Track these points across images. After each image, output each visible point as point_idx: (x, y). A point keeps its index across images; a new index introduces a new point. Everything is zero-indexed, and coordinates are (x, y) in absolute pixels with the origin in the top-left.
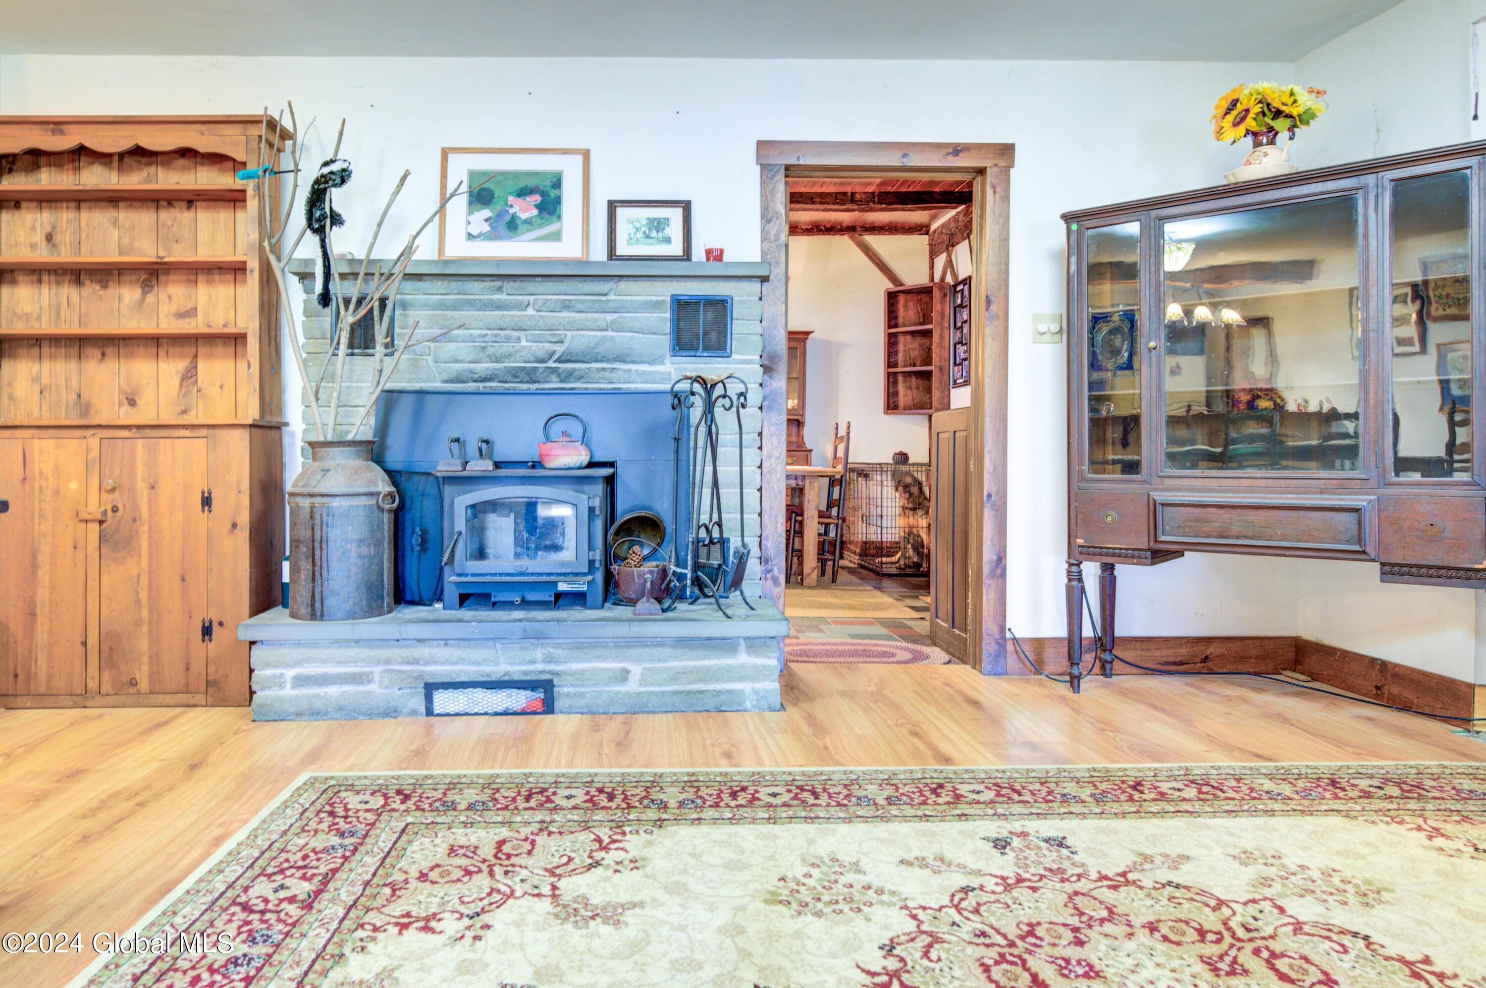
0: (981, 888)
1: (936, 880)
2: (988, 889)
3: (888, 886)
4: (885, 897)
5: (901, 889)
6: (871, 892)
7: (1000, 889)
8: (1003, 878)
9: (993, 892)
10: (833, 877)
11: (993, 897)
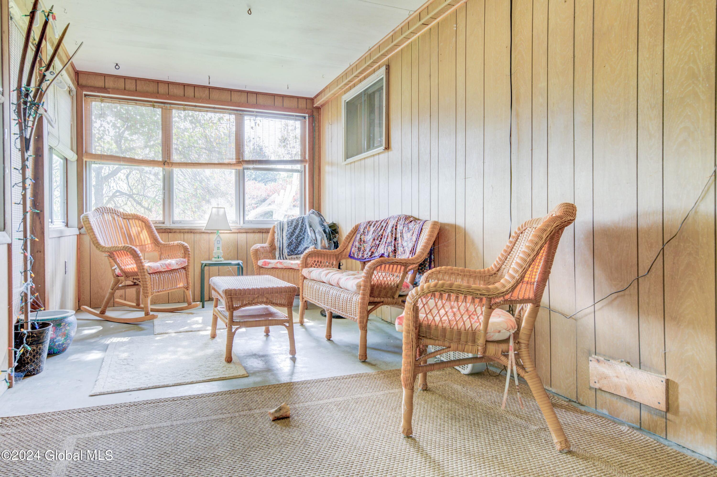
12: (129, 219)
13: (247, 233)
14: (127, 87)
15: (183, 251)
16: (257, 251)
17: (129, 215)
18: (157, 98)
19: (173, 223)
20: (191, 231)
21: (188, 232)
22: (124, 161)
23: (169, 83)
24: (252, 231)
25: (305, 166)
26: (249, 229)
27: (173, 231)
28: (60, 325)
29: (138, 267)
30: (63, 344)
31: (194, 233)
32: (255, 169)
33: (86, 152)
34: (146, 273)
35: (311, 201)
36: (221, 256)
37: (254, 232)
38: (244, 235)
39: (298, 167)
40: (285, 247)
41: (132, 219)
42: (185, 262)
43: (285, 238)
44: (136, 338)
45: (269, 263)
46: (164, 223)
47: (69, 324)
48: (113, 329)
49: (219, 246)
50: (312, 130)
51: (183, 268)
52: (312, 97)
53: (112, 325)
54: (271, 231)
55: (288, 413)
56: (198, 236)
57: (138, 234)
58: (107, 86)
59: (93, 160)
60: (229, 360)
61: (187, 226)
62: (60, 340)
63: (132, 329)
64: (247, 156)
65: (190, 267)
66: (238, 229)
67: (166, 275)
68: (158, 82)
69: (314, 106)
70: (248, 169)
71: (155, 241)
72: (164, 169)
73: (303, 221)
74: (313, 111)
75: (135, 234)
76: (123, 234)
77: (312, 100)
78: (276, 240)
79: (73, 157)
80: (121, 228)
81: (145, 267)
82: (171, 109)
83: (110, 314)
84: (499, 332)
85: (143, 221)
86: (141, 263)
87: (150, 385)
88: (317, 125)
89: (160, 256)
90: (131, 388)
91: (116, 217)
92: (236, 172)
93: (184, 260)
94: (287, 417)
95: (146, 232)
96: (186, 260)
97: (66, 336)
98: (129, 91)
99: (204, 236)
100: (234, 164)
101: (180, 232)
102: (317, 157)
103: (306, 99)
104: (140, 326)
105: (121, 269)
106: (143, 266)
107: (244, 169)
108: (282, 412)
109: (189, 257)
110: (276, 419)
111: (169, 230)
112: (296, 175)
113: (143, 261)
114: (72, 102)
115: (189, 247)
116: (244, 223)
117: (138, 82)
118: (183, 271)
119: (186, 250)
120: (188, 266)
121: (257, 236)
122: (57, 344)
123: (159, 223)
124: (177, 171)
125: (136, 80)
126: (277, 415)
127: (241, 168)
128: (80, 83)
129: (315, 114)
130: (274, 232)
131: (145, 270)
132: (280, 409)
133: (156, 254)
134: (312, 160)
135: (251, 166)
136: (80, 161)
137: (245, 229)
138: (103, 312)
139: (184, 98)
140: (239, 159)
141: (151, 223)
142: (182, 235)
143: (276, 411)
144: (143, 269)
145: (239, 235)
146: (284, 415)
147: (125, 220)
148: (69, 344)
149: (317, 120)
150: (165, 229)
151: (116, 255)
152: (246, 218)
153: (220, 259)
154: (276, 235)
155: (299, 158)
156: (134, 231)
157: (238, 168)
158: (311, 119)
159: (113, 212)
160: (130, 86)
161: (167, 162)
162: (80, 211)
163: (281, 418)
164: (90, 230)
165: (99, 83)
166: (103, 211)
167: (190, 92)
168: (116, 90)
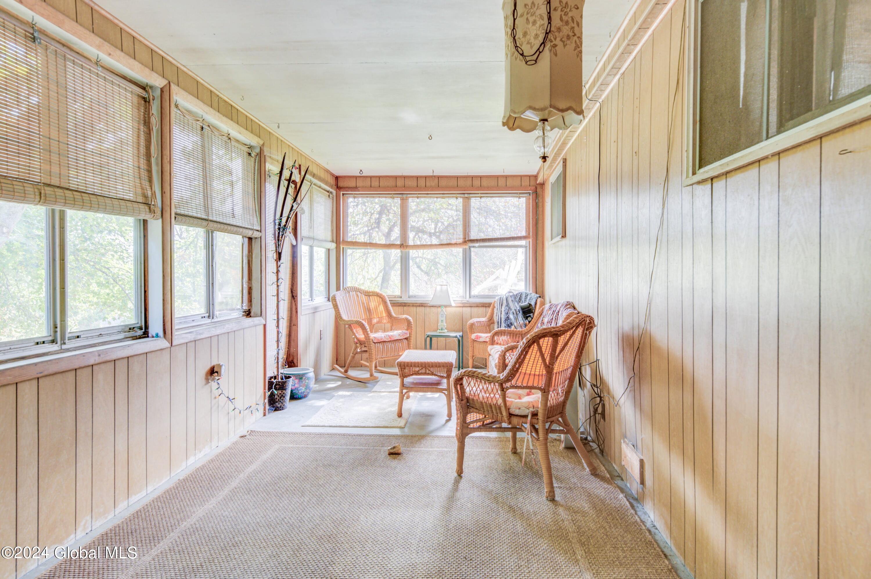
12: (369, 296)
13: (471, 307)
14: (373, 185)
15: (406, 325)
16: (472, 325)
17: (370, 293)
18: (395, 191)
19: (409, 297)
20: (422, 305)
21: (419, 306)
22: (370, 246)
23: (405, 177)
24: (476, 305)
25: (530, 242)
26: (474, 303)
27: (408, 304)
28: (301, 378)
29: (365, 337)
30: (304, 392)
31: (424, 307)
32: (480, 247)
33: (343, 240)
34: (372, 343)
35: (534, 276)
36: (444, 328)
37: (477, 306)
38: (469, 309)
39: (523, 242)
40: (502, 322)
41: (372, 295)
42: (406, 334)
43: (503, 313)
44: (356, 393)
45: (480, 337)
46: (401, 297)
47: (308, 378)
48: (348, 385)
49: (442, 319)
50: (535, 206)
51: (406, 338)
52: (535, 173)
53: (349, 382)
54: (492, 306)
55: (399, 451)
56: (428, 309)
57: (376, 308)
58: (358, 185)
59: (348, 247)
60: (400, 415)
61: (419, 300)
62: (302, 389)
63: (360, 387)
64: (473, 235)
65: (412, 338)
66: (463, 303)
67: (389, 345)
68: (396, 177)
69: (538, 182)
70: (473, 247)
71: (389, 315)
72: (401, 252)
73: (521, 297)
74: (536, 188)
75: (373, 306)
76: (364, 307)
77: (536, 177)
78: (495, 314)
79: (333, 246)
80: (363, 304)
81: (371, 338)
82: (407, 199)
83: (352, 373)
84: (519, 409)
85: (380, 297)
86: (368, 334)
87: (338, 425)
88: (541, 201)
89: (391, 327)
90: (326, 425)
91: (359, 294)
92: (463, 251)
93: (406, 331)
94: (398, 454)
95: (382, 307)
96: (408, 332)
97: (307, 387)
98: (374, 187)
99: (433, 309)
100: (460, 244)
101: (413, 306)
102: (540, 233)
103: (530, 176)
104: (367, 384)
105: (357, 338)
106: (369, 337)
107: (470, 247)
108: (395, 449)
109: (412, 329)
110: (391, 454)
111: (404, 304)
112: (521, 251)
113: (369, 332)
114: (333, 203)
115: (412, 321)
116: (470, 297)
117: (381, 179)
118: (405, 341)
119: (409, 322)
120: (410, 336)
121: (481, 310)
122: (300, 391)
123: (398, 297)
124: (413, 253)
125: (379, 177)
126: (392, 451)
127: (467, 247)
128: (339, 185)
129: (539, 190)
130: (494, 307)
131: (371, 340)
132: (394, 448)
133: (388, 325)
134: (535, 236)
135: (477, 245)
136: (338, 248)
137: (469, 303)
138: (346, 371)
139: (418, 188)
140: (465, 238)
141: (387, 298)
142: (415, 308)
143: (391, 449)
144: (369, 339)
145: (464, 309)
146: (396, 452)
147: (366, 297)
148: (308, 393)
149: (541, 197)
150: (401, 303)
151: (353, 327)
152: (472, 293)
153: (443, 331)
154: (495, 310)
155: (524, 234)
156: (372, 305)
157: (465, 247)
158: (535, 195)
159: (357, 290)
160: (375, 183)
161: (403, 245)
162: (338, 289)
163: (394, 454)
164: (336, 306)
165: (352, 184)
166: (349, 290)
167: (422, 183)
168: (364, 188)
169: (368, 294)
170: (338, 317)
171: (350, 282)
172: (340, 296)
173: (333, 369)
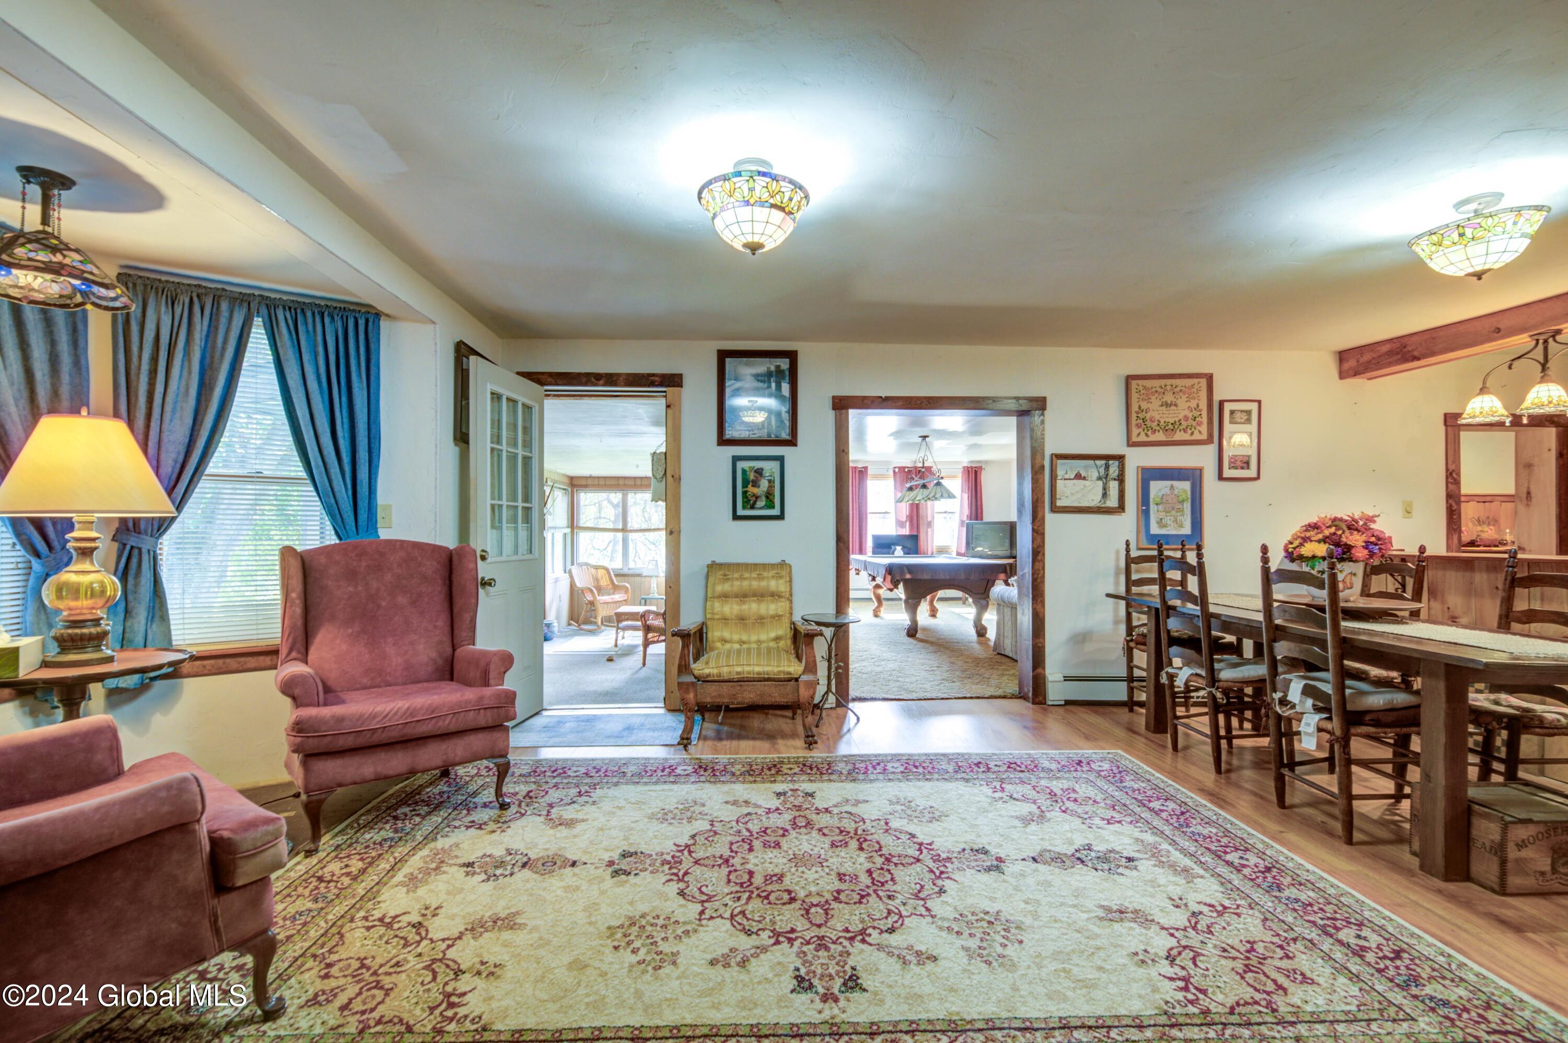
0: (882, 932)
1: (911, 940)
2: (878, 931)
3: (944, 934)
4: (946, 925)
5: (936, 931)
6: (956, 929)
7: (870, 931)
8: (863, 941)
9: (874, 928)
10: (984, 944)
11: (875, 924)
18: (617, 488)
19: (628, 569)
20: (638, 575)
21: (636, 576)
22: (598, 530)
27: (627, 575)
29: (594, 599)
31: (640, 576)
33: (576, 526)
36: (655, 592)
41: (599, 568)
42: (625, 597)
46: (622, 570)
48: (579, 633)
53: (581, 631)
57: (602, 577)
58: (588, 483)
59: (580, 531)
61: (636, 572)
65: (629, 600)
71: (613, 582)
72: (623, 535)
76: (593, 576)
79: (569, 530)
80: (592, 574)
81: (598, 599)
82: (626, 494)
83: (583, 626)
85: (605, 569)
86: (596, 597)
89: (614, 592)
91: (589, 567)
93: (625, 595)
95: (607, 577)
101: (631, 576)
104: (594, 632)
105: (587, 600)
106: (596, 599)
109: (630, 592)
111: (624, 574)
114: (569, 497)
115: (630, 587)
118: (623, 600)
119: (628, 588)
120: (627, 599)
123: (620, 570)
128: (573, 484)
136: (572, 532)
138: (578, 625)
141: (611, 570)
142: (633, 577)
144: (597, 601)
147: (594, 569)
150: (622, 573)
151: (584, 592)
153: (655, 595)
156: (599, 575)
159: (587, 564)
160: (602, 482)
161: (624, 530)
162: (572, 564)
163: (610, 660)
164: (571, 577)
165: (584, 483)
166: (580, 565)
167: (638, 482)
168: (594, 486)
169: (597, 568)
170: (572, 586)
171: (582, 557)
172: (575, 570)
173: (570, 624)
